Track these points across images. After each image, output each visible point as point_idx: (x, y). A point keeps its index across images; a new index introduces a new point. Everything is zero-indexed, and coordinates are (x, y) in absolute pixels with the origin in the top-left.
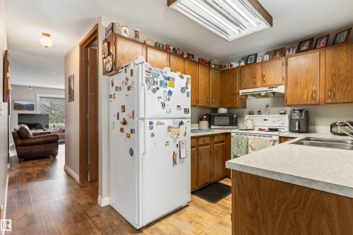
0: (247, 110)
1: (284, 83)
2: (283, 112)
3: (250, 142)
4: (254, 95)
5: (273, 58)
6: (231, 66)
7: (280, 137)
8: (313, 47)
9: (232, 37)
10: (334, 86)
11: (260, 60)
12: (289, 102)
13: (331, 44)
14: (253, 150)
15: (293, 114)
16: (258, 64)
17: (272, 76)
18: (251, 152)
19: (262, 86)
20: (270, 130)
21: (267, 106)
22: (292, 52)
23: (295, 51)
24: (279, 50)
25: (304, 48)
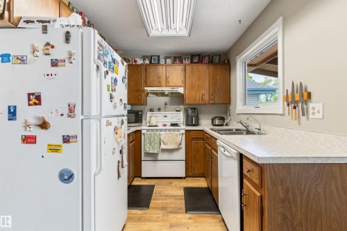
0: (148, 107)
1: (183, 85)
2: (179, 109)
3: (162, 138)
4: (156, 94)
5: (173, 63)
6: (135, 61)
7: (186, 131)
8: (201, 61)
9: (153, 33)
10: (214, 92)
11: (163, 63)
12: (187, 102)
13: (211, 62)
14: (164, 144)
15: (190, 111)
16: (162, 65)
17: (174, 78)
18: (163, 146)
19: (166, 86)
20: (172, 125)
21: (166, 104)
22: (187, 62)
23: (189, 61)
24: (178, 58)
25: (195, 61)
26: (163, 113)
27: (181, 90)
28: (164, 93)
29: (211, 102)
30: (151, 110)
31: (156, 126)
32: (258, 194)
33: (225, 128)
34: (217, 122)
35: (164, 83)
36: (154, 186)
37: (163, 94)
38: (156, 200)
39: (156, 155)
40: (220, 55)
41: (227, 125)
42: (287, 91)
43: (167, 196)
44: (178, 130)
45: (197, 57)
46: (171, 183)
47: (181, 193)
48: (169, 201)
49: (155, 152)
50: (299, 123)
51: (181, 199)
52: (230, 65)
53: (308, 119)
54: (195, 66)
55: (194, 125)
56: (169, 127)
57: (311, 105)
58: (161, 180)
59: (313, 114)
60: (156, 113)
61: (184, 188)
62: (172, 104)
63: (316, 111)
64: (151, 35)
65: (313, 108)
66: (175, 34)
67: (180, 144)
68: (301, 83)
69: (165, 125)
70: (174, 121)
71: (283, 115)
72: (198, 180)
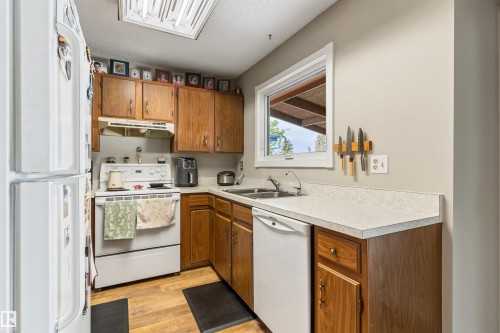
0: (101, 155)
1: (173, 119)
2: (163, 160)
3: (140, 210)
4: (121, 131)
7: (182, 195)
8: (201, 85)
9: (129, 16)
10: (222, 134)
11: (137, 76)
12: (180, 147)
13: (216, 88)
14: (144, 221)
15: (184, 163)
16: (135, 80)
17: (159, 107)
18: (141, 225)
19: (143, 119)
20: (153, 186)
21: (139, 150)
22: (180, 82)
23: (183, 82)
24: (164, 72)
25: (193, 82)
26: (132, 166)
27: (170, 127)
28: (138, 130)
29: (218, 149)
30: (109, 161)
31: (121, 189)
32: (355, 283)
33: (235, 187)
34: (225, 179)
35: (138, 113)
36: (126, 300)
37: (135, 132)
38: (139, 326)
39: (128, 241)
40: (229, 81)
41: (238, 184)
42: (340, 139)
43: (159, 313)
44: (169, 195)
45: (195, 78)
46: (157, 287)
47: (182, 300)
48: (165, 321)
49: (127, 237)
50: (356, 180)
51: (186, 312)
52: (243, 96)
53: (367, 174)
54: (194, 92)
55: (191, 186)
56: (146, 190)
57: (372, 158)
58: (138, 286)
59: (375, 167)
60: (120, 166)
61: (184, 291)
62: (150, 150)
63: (379, 164)
64: (125, 18)
65: (376, 161)
66: (171, 28)
67: (173, 218)
68: (361, 130)
69: (140, 187)
70: (156, 179)
71: (332, 169)
72: (201, 272)
